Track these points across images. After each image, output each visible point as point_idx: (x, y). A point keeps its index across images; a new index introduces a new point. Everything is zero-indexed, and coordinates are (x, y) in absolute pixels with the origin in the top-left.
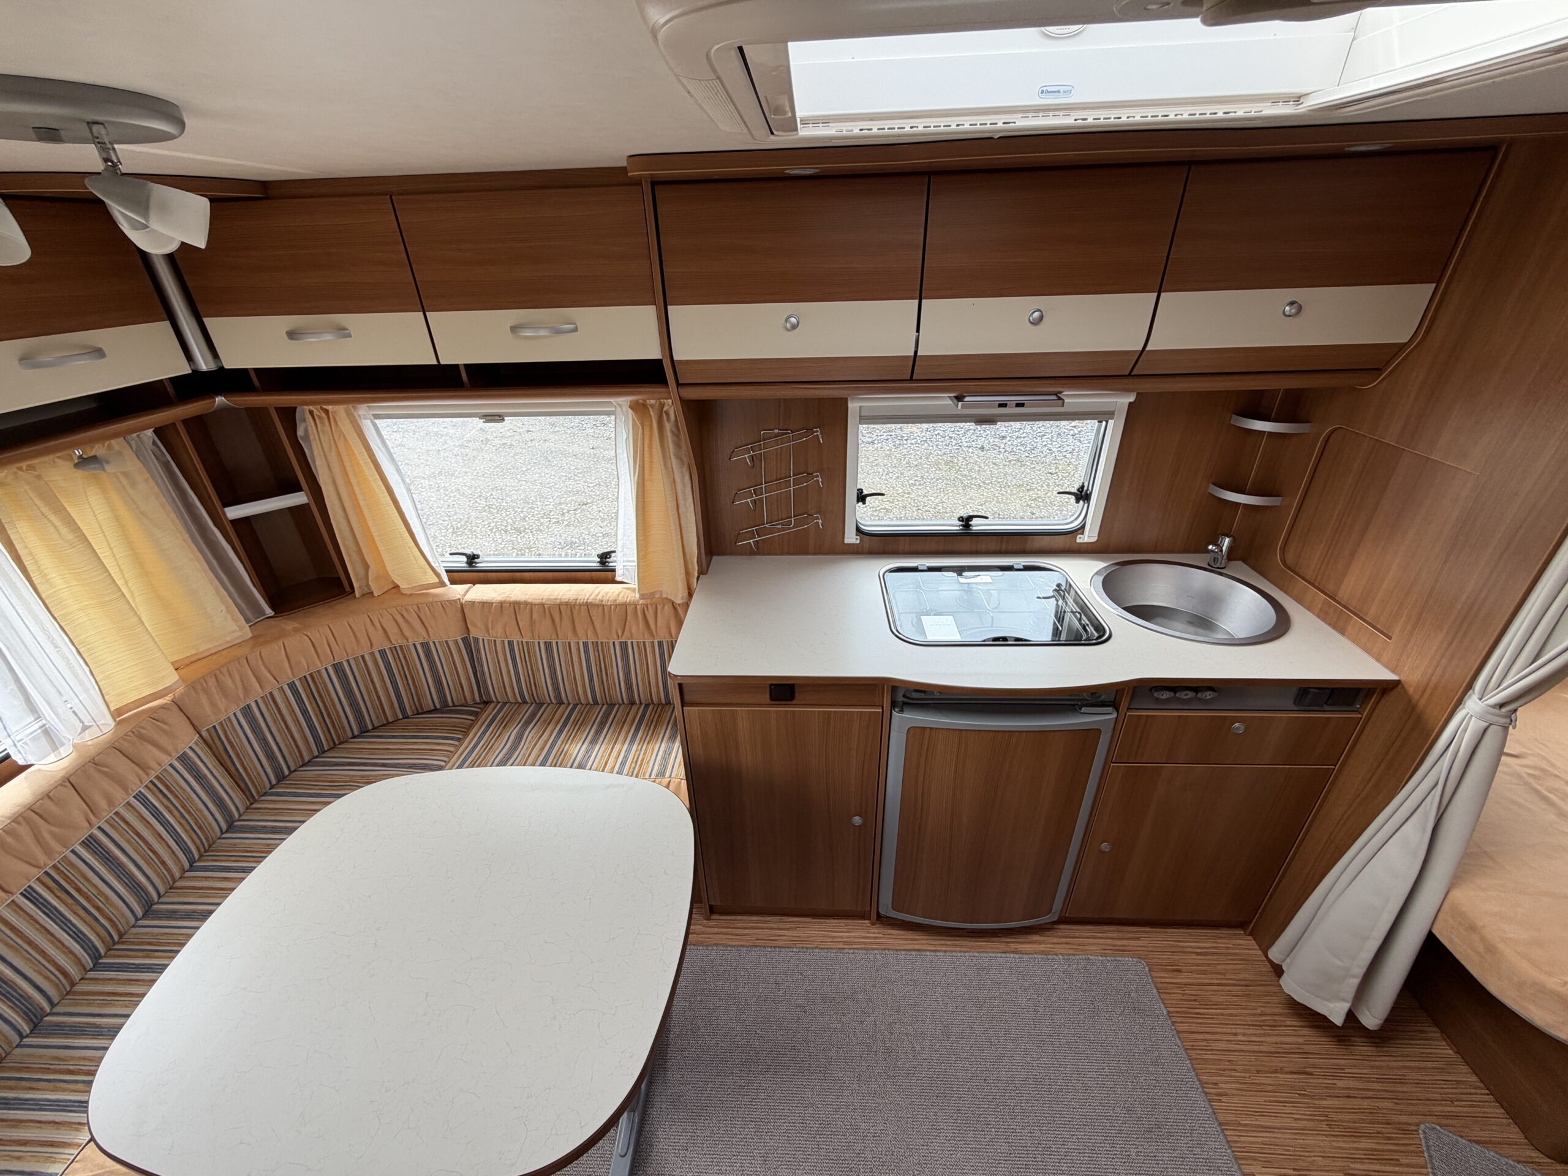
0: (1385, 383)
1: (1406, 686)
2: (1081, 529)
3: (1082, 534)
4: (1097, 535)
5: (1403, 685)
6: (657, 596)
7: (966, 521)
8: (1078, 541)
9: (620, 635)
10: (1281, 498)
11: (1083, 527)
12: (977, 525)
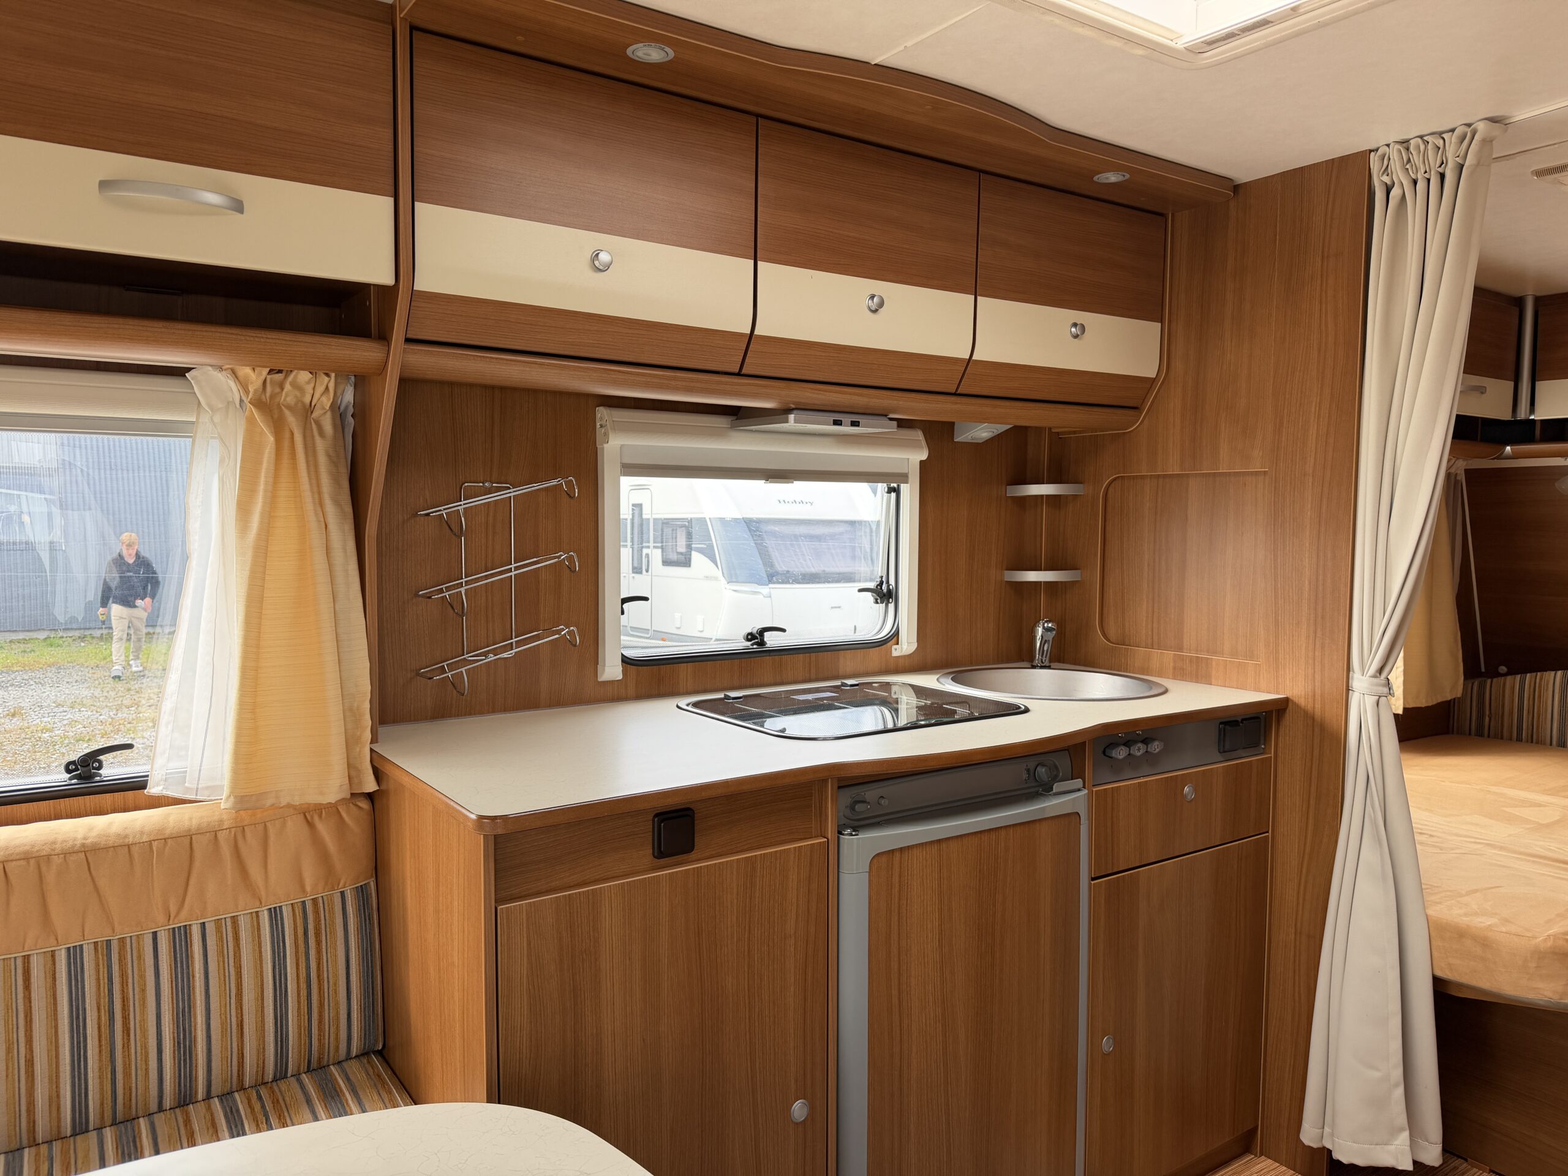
0: (1146, 422)
1: (1296, 700)
2: (895, 636)
3: (898, 644)
4: (916, 641)
5: (1292, 701)
6: (269, 802)
7: (757, 637)
8: (895, 654)
9: (173, 909)
10: (1079, 571)
11: (897, 634)
12: (772, 640)
